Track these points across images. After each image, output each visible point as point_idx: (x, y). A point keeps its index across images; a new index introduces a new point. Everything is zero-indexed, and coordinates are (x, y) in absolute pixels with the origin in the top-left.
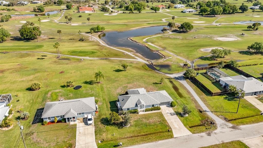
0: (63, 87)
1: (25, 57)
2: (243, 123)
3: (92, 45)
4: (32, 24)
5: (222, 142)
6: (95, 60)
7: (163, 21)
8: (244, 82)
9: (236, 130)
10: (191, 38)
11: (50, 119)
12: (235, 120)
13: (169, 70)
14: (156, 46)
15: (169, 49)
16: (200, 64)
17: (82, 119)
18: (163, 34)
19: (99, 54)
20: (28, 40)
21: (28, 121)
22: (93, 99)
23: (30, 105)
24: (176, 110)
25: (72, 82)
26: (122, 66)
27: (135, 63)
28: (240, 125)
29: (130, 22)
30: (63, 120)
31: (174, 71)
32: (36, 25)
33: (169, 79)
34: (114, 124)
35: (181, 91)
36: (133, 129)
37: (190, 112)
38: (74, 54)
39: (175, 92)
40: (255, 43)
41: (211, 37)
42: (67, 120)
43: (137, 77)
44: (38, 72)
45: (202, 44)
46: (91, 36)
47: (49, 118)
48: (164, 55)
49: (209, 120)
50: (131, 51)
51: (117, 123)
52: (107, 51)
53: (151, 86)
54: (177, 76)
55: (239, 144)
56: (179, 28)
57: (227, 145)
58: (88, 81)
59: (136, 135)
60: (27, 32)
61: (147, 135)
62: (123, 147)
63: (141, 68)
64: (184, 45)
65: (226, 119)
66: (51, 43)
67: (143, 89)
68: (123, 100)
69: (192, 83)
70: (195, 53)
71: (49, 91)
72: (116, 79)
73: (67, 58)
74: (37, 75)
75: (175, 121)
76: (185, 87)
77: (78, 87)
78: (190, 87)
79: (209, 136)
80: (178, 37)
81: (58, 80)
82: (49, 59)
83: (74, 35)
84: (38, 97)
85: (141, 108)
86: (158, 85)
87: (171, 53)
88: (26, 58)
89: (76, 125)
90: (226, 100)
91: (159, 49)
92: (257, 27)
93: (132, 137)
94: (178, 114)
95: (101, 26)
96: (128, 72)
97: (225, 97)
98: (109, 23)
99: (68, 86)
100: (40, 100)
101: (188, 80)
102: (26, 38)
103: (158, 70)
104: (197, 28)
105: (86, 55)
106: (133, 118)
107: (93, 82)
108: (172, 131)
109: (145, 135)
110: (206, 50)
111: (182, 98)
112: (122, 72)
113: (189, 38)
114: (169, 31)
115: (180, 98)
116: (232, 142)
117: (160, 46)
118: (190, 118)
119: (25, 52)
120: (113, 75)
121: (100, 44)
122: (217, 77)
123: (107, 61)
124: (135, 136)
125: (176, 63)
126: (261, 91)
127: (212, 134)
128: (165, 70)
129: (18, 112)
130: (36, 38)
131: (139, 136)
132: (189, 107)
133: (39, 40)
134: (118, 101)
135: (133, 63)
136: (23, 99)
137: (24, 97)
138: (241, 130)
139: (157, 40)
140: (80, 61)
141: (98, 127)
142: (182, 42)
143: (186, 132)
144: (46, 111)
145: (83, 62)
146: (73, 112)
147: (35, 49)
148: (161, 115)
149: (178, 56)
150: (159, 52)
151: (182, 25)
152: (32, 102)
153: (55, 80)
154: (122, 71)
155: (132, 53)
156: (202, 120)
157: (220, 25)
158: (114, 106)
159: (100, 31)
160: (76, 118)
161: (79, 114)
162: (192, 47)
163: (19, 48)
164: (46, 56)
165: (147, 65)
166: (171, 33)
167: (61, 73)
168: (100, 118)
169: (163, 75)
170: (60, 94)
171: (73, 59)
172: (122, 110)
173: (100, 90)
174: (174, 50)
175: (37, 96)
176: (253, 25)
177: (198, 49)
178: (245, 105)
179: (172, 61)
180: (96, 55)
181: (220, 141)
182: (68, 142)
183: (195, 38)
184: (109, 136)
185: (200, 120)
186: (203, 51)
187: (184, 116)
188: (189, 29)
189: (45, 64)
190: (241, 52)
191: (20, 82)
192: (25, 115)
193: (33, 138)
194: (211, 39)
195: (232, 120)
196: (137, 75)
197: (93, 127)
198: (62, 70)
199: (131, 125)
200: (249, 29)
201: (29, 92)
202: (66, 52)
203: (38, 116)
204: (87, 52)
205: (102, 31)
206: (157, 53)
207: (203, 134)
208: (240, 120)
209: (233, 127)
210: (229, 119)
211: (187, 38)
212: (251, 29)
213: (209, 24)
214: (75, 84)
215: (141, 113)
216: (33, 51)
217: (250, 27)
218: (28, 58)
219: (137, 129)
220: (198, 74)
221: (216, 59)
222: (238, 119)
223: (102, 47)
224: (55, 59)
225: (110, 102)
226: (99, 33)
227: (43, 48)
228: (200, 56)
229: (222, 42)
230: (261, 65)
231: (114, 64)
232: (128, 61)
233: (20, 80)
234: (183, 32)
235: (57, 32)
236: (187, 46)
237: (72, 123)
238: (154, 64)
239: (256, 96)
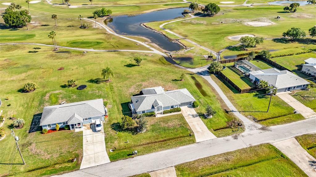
0: (64, 87)
1: (13, 50)
2: (273, 124)
3: (97, 33)
4: (18, 7)
5: (250, 146)
6: (101, 53)
7: (183, 1)
8: (277, 75)
9: (265, 132)
10: (218, 23)
11: (51, 126)
12: (265, 120)
13: (190, 64)
14: (175, 34)
15: (191, 37)
16: (228, 55)
17: (88, 125)
18: (183, 19)
19: (105, 44)
20: (15, 28)
21: (23, 129)
22: (101, 101)
23: (24, 111)
24: (199, 111)
25: (75, 81)
26: (135, 59)
27: (150, 55)
28: (271, 126)
29: (143, 2)
30: (66, 127)
31: (197, 64)
32: (24, 8)
33: (191, 74)
34: (127, 130)
35: (205, 88)
36: (149, 134)
37: (215, 113)
38: (74, 45)
39: (198, 90)
40: (292, 29)
41: (241, 22)
42: (71, 127)
43: (153, 74)
44: (31, 69)
45: (230, 30)
46: (95, 22)
47: (49, 125)
48: (185, 45)
49: (236, 122)
50: (145, 41)
51: (131, 128)
52: (116, 40)
53: (170, 84)
54: (200, 70)
55: (269, 147)
56: (203, 10)
57: (255, 149)
58: (94, 78)
59: (153, 141)
60: (13, 18)
61: (165, 140)
62: (138, 155)
63: (158, 62)
64: (209, 32)
65: (255, 119)
66: (44, 32)
67: (161, 87)
68: (136, 102)
69: (217, 78)
70: (222, 42)
71: (46, 92)
72: (128, 76)
73: (66, 51)
74: (29, 73)
75: (198, 124)
76: (210, 84)
77: (83, 87)
78: (215, 83)
79: (236, 140)
80: (202, 22)
81: (57, 78)
82: (44, 52)
83: (73, 20)
84: (34, 100)
85: (158, 110)
86: (178, 82)
87: (194, 43)
88: (14, 52)
89: (82, 132)
90: (256, 98)
91: (179, 38)
92: (294, 9)
93: (148, 144)
94: (201, 116)
95: (107, 9)
96: (142, 67)
97: (254, 94)
98: (116, 4)
99: (70, 86)
100: (36, 103)
101: (213, 75)
102: (12, 25)
103: (178, 64)
104: (225, 10)
105: (90, 46)
106: (149, 122)
107: (100, 80)
108: (194, 135)
109: (163, 141)
110: (235, 38)
111: (206, 97)
112: (134, 67)
113: (214, 23)
114: (191, 14)
115: (203, 97)
116: (261, 145)
117: (180, 34)
118: (215, 120)
119: (12, 43)
120: (124, 71)
121: (107, 32)
122: (246, 71)
123: (116, 53)
124: (152, 143)
125: (199, 54)
126: (295, 87)
127: (239, 138)
128: (187, 64)
129: (11, 118)
130: (24, 26)
131: (156, 142)
132: (213, 107)
133: (29, 27)
134: (132, 102)
135: (148, 56)
136: (15, 103)
137: (16, 101)
138: (271, 131)
139: (177, 27)
140: (82, 54)
141: (108, 134)
142: (206, 29)
143: (210, 136)
144: (44, 118)
145: (86, 56)
146: (78, 118)
147: (24, 39)
148: (182, 118)
149: (202, 46)
150: (179, 41)
151: (206, 7)
152: (27, 107)
153: (52, 79)
154: (135, 65)
155: (146, 43)
156: (228, 121)
157: (252, 7)
158: (127, 108)
159: (106, 16)
160: (81, 124)
161: (85, 120)
162: (218, 34)
163: (5, 38)
164: (40, 48)
165: (165, 58)
166: (193, 17)
167: (60, 69)
168: (110, 123)
169: (184, 70)
170: (61, 96)
171: (73, 51)
172: (136, 113)
173: (109, 90)
174: (196, 39)
175: (32, 99)
176: (290, 6)
177: (226, 37)
178: (277, 103)
179: (194, 53)
180: (102, 46)
181: (248, 144)
182: (73, 153)
183: (222, 22)
184: (122, 144)
185: (226, 122)
186: (231, 39)
187: (208, 118)
188: (215, 12)
189: (40, 58)
190: (275, 40)
191: (9, 81)
192: (19, 123)
193: (31, 150)
194: (241, 24)
195: (262, 120)
196: (153, 70)
197: (103, 134)
198: (60, 67)
199: (147, 130)
200: (285, 11)
201: (22, 93)
202: (65, 43)
203: (35, 122)
204: (91, 43)
205: (108, 15)
206: (177, 43)
207: (230, 137)
208: (270, 121)
209: (263, 129)
210: (258, 119)
211: (212, 23)
212: (288, 11)
213: (239, 5)
214: (79, 83)
215: (158, 116)
216: (22, 43)
217: (286, 8)
218: (16, 51)
219: (154, 134)
220: (224, 67)
221: (246, 49)
222: (268, 119)
223: (109, 36)
224: (51, 52)
225: (121, 104)
226: (105, 18)
227: (35, 37)
228: (228, 45)
229: (254, 27)
230: (298, 55)
231: (125, 57)
232: (141, 53)
233: (9, 79)
234: (208, 15)
235: (51, 16)
236: (212, 34)
237: (77, 130)
238: (173, 56)
239: (289, 92)
